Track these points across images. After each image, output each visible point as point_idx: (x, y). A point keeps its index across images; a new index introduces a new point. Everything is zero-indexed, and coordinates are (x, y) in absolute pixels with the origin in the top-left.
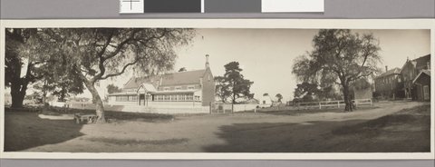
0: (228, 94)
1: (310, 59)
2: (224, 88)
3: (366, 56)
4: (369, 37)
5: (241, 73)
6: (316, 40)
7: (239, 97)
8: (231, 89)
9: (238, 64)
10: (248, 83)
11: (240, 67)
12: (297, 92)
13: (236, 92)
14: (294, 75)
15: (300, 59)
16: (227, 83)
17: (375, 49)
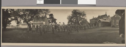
0: (50, 22)
1: (71, 16)
2: (49, 21)
3: (83, 16)
4: (84, 12)
5: (53, 17)
6: (72, 12)
7: (53, 23)
8: (51, 21)
9: (52, 14)
10: (55, 20)
11: (53, 15)
12: (68, 22)
13: (52, 22)
14: (67, 19)
15: (69, 16)
16: (50, 20)
17: (85, 14)
